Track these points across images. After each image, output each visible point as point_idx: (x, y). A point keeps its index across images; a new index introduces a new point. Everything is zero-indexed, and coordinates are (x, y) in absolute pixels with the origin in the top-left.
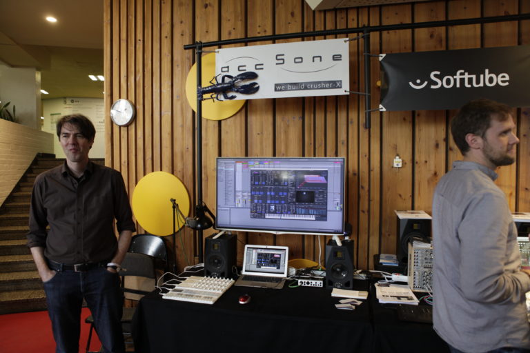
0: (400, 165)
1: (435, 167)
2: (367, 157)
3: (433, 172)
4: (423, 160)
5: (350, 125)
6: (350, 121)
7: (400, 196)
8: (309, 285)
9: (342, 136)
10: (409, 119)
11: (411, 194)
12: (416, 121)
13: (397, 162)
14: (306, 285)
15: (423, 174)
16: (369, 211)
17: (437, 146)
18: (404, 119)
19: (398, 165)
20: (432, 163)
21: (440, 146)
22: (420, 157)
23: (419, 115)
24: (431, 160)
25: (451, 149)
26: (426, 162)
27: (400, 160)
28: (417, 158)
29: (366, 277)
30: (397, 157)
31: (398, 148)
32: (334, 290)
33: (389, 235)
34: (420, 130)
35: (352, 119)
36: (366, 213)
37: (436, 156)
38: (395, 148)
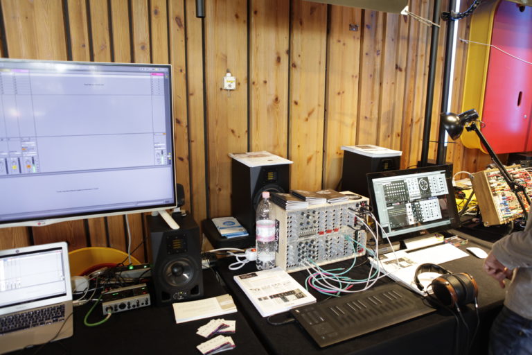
0: (233, 87)
1: (276, 90)
2: (184, 72)
3: (273, 98)
4: (262, 79)
5: (153, 18)
6: (153, 9)
7: (233, 131)
8: (126, 309)
9: (141, 35)
10: (244, 17)
11: (246, 129)
12: (253, 20)
13: (229, 81)
14: (119, 310)
15: (262, 99)
16: (189, 158)
17: (279, 59)
18: (237, 16)
19: (230, 86)
20: (272, 84)
21: (281, 60)
22: (257, 75)
23: (256, 13)
24: (271, 80)
25: (294, 66)
26: (265, 82)
27: (233, 79)
28: (253, 77)
29: (210, 264)
30: (229, 74)
31: (228, 59)
32: (177, 307)
33: (220, 190)
34: (257, 36)
35: (156, 7)
36: (186, 160)
37: (277, 75)
38: (225, 59)
